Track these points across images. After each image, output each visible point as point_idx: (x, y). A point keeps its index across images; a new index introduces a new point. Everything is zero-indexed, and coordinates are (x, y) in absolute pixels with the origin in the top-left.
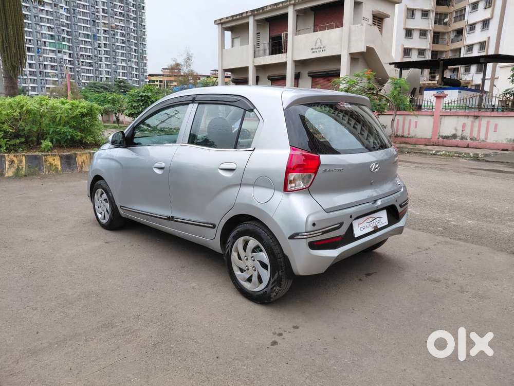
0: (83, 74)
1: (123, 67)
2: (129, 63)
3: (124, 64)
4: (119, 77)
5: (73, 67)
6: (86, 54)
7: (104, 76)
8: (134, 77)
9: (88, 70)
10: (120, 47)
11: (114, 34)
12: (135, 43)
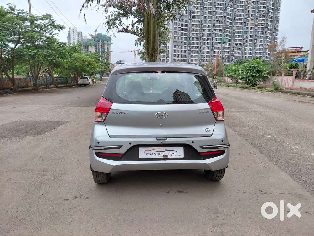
0: (235, 55)
1: (260, 49)
2: (264, 46)
3: (261, 47)
4: (256, 55)
5: (230, 51)
6: (238, 43)
7: (248, 55)
8: (266, 55)
9: (238, 52)
10: (259, 37)
11: (257, 29)
12: (270, 33)
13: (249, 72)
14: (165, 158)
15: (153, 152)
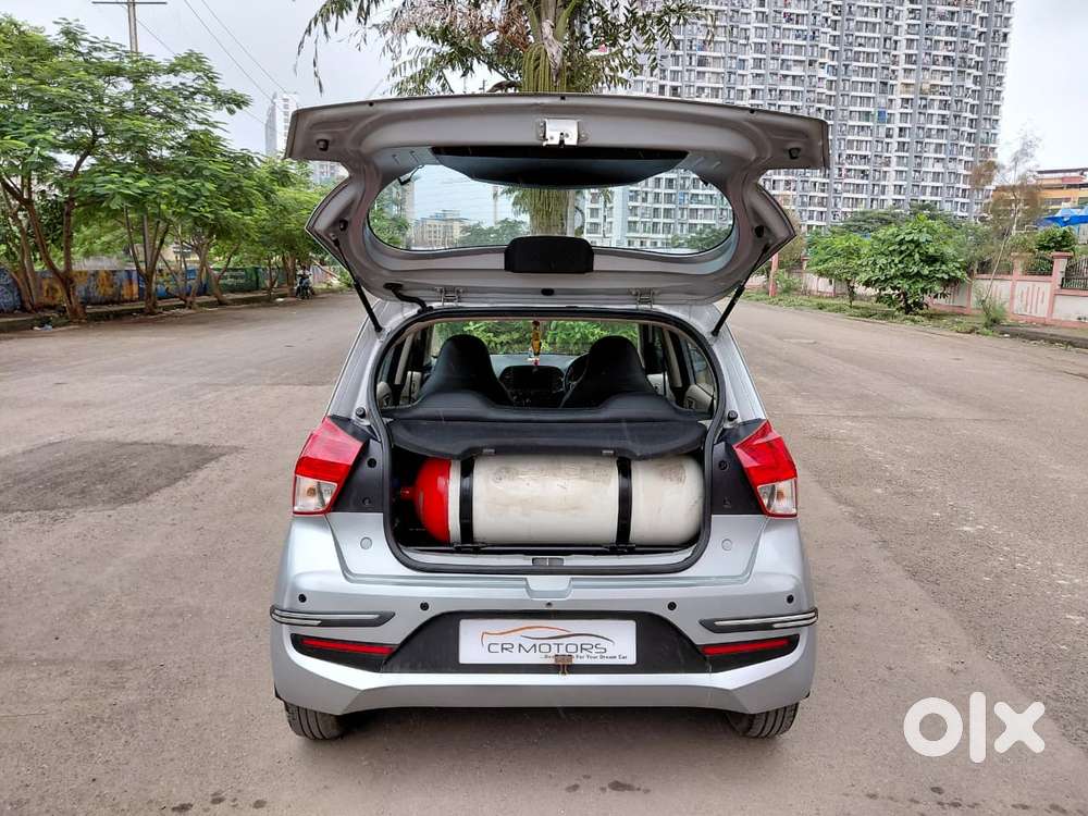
0: (845, 195)
1: (936, 175)
2: (951, 165)
3: (939, 168)
4: (923, 198)
5: (828, 181)
6: (857, 153)
7: (890, 196)
8: (957, 196)
9: (858, 185)
10: (934, 132)
11: (925, 106)
12: (972, 120)
13: (896, 261)
14: (564, 666)
15: (515, 639)
